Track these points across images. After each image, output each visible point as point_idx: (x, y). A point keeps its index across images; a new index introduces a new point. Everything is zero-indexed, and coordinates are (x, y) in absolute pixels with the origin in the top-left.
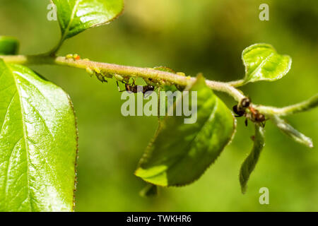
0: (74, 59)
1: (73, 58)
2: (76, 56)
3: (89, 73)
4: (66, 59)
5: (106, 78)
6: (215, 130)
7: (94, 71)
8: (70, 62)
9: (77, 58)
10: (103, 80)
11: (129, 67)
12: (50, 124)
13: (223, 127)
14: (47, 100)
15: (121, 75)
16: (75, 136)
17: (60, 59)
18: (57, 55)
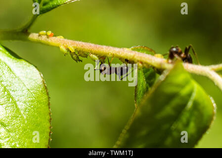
0: (48, 37)
1: (46, 35)
2: (49, 33)
3: (63, 52)
4: (39, 35)
5: (80, 58)
6: (193, 118)
7: (68, 50)
8: (43, 39)
9: (50, 36)
10: (78, 60)
11: (104, 47)
12: (21, 105)
13: (201, 115)
14: (19, 79)
15: (96, 55)
16: (48, 117)
17: (34, 36)
18: (29, 31)
